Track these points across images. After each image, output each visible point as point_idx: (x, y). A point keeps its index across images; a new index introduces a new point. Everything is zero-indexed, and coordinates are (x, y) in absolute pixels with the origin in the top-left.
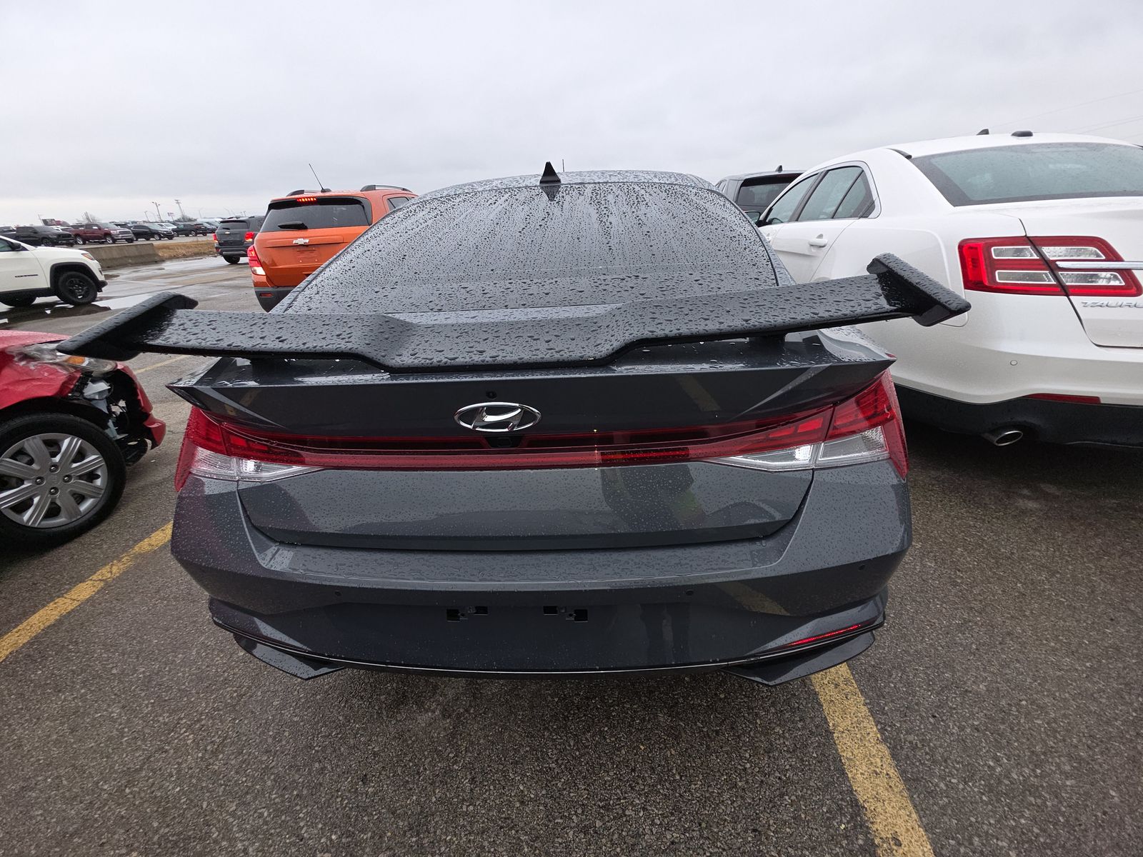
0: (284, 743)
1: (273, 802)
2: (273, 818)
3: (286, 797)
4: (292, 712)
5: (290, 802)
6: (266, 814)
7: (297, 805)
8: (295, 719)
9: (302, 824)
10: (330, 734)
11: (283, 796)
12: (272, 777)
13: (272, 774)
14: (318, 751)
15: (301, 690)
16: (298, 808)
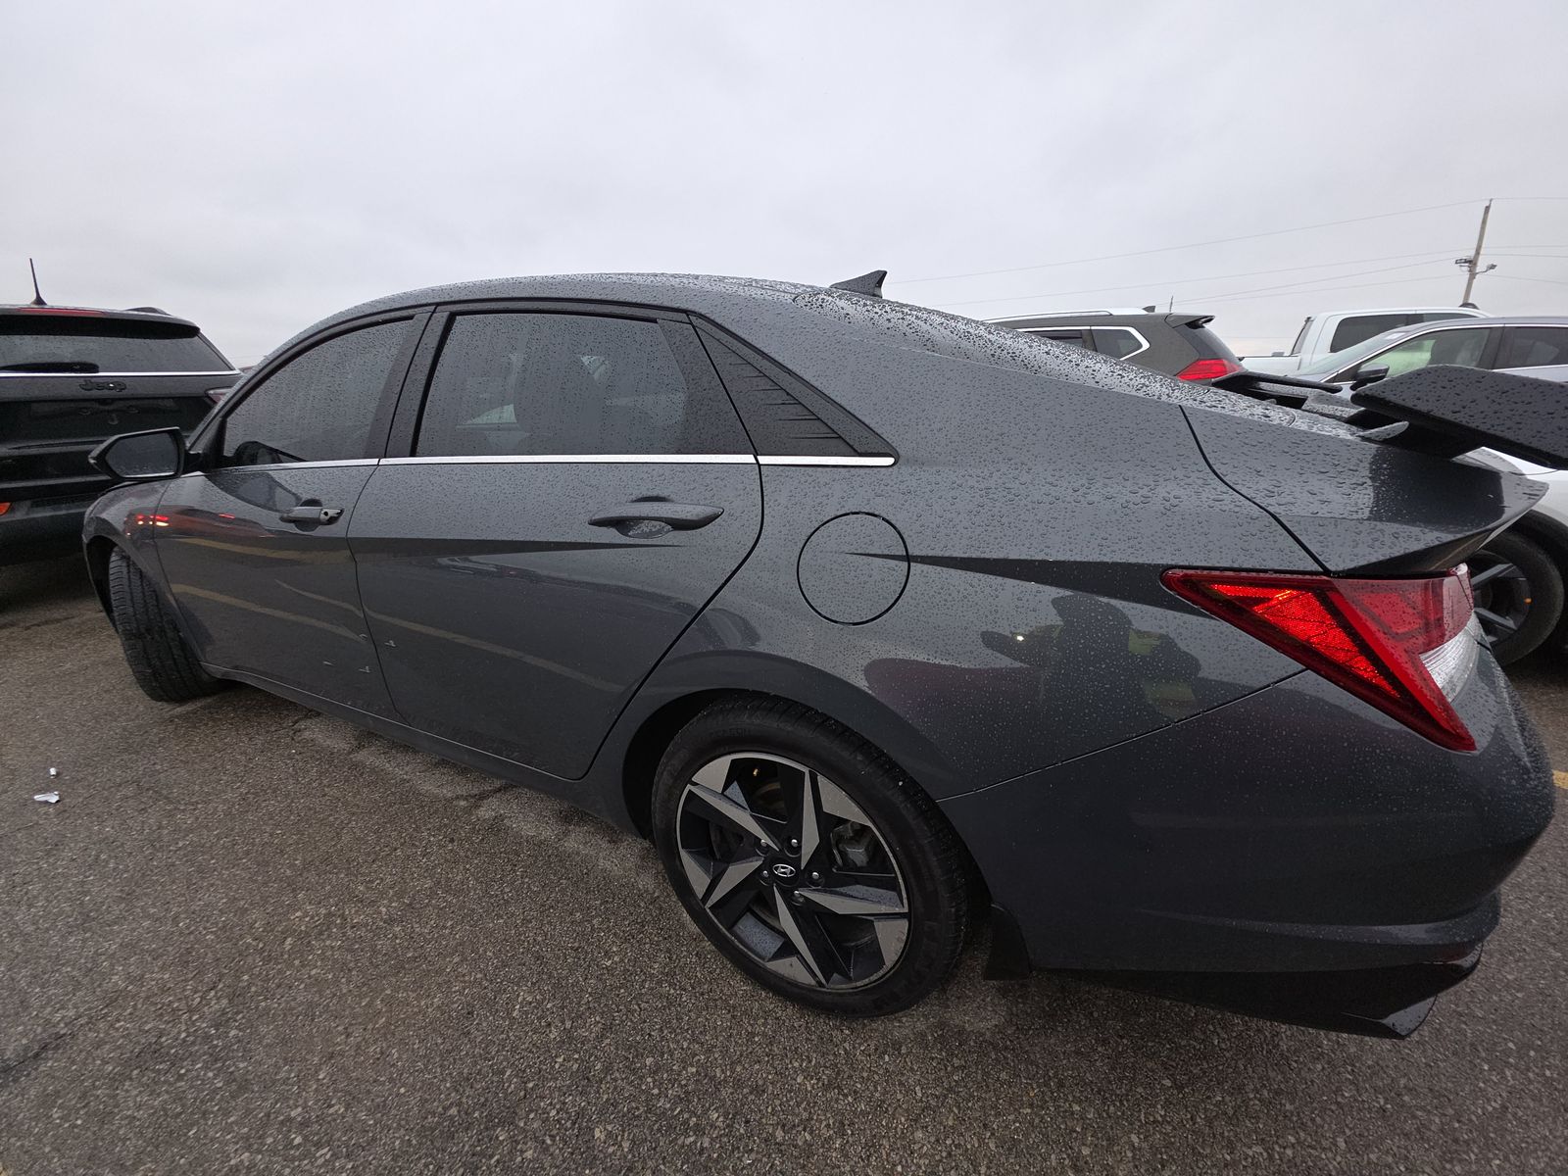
0: (1390, 1159)
1: (1480, 1156)
2: (1499, 1150)
3: (1466, 1137)
4: (1330, 1155)
5: (1471, 1131)
6: (1498, 1162)
7: (1470, 1120)
8: (1342, 1145)
9: (1490, 1109)
10: (1352, 1083)
11: (1467, 1142)
12: (1448, 1166)
13: (1444, 1168)
14: (1386, 1099)
15: (1280, 1142)
16: (1474, 1118)
